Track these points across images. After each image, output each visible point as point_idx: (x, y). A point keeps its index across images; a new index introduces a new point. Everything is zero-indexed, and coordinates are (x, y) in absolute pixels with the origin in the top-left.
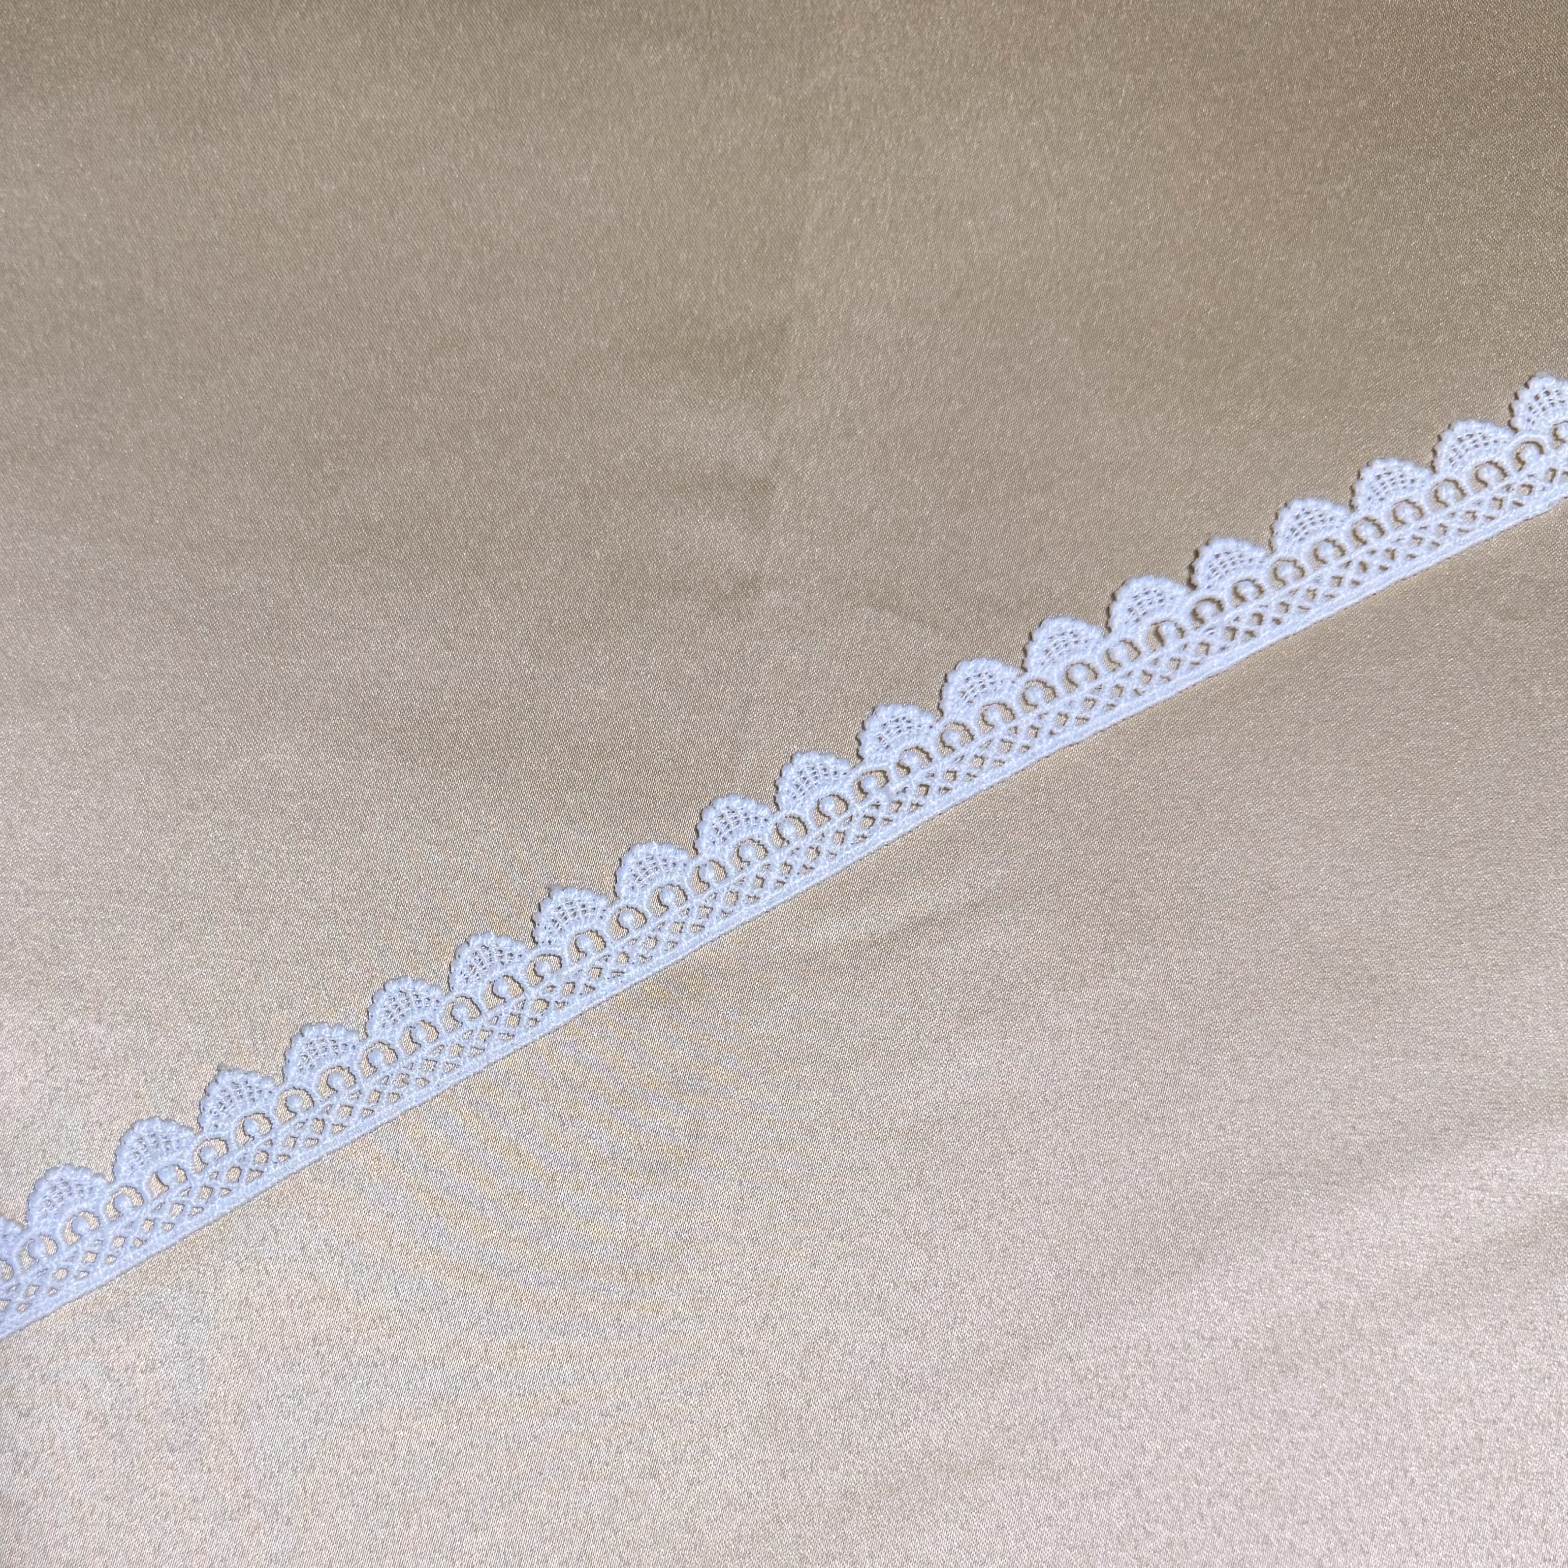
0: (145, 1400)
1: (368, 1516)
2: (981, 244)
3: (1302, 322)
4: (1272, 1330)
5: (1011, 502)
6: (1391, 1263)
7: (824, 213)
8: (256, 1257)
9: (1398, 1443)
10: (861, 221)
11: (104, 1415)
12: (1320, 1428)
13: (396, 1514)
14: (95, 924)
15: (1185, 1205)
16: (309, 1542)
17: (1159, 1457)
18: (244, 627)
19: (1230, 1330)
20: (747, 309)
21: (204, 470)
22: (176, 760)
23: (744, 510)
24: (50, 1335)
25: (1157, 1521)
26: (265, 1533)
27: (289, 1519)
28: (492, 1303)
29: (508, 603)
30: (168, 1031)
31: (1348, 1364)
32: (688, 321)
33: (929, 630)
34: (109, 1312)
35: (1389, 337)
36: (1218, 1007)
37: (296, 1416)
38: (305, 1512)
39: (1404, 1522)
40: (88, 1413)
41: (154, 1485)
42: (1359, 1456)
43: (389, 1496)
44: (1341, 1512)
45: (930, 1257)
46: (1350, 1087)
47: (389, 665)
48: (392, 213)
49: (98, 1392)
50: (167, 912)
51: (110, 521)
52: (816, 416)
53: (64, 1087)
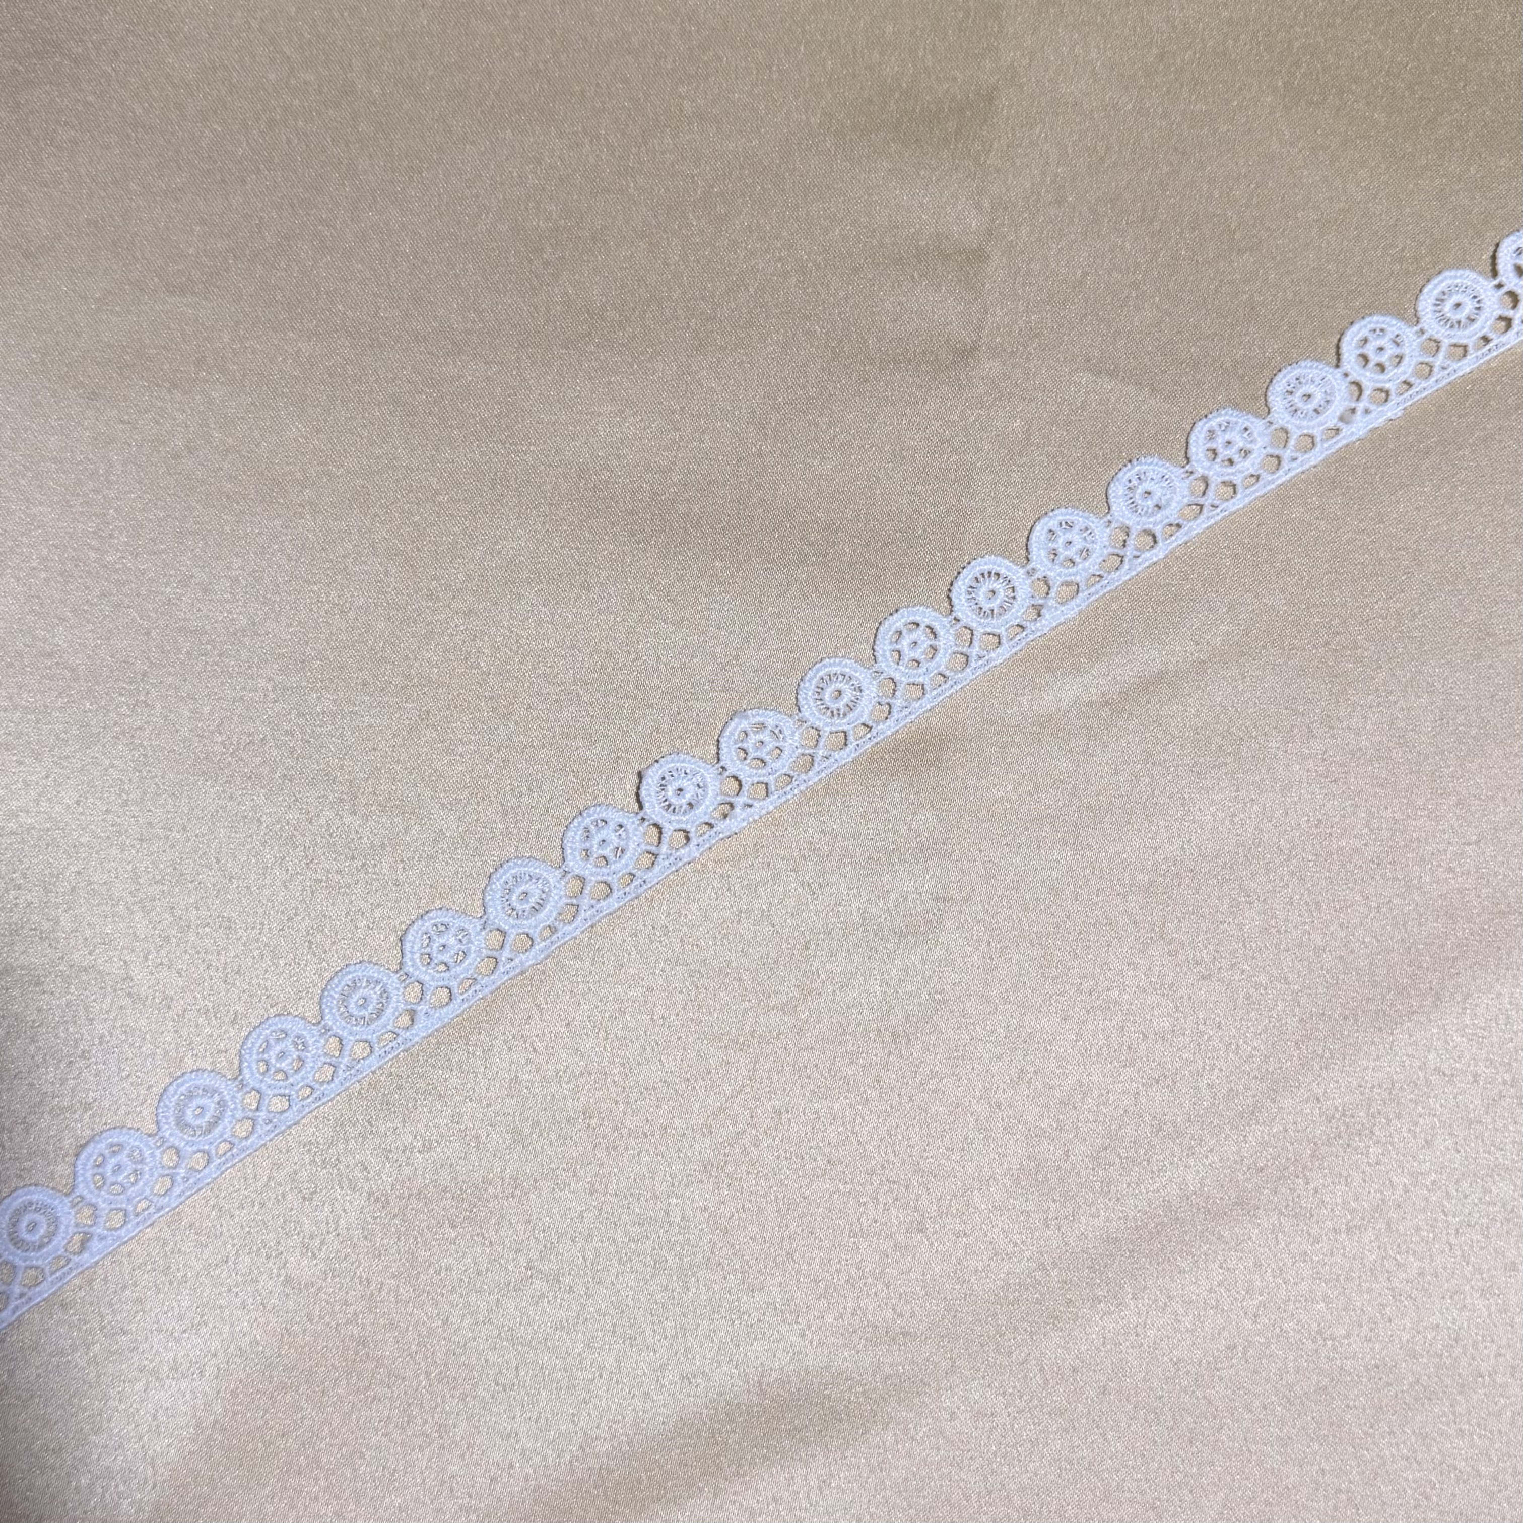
1: (648, 1280)
8: (523, 1036)
11: (386, 1195)
14: (343, 717)
16: (592, 1309)
20: (955, 79)
23: (960, 281)
24: (329, 1120)
28: (754, 1069)
32: (897, 95)
33: (1146, 392)
34: (384, 1095)
40: (370, 1194)
45: (1176, 1007)
47: (618, 449)
49: (379, 1174)
51: (335, 315)
52: (1027, 185)
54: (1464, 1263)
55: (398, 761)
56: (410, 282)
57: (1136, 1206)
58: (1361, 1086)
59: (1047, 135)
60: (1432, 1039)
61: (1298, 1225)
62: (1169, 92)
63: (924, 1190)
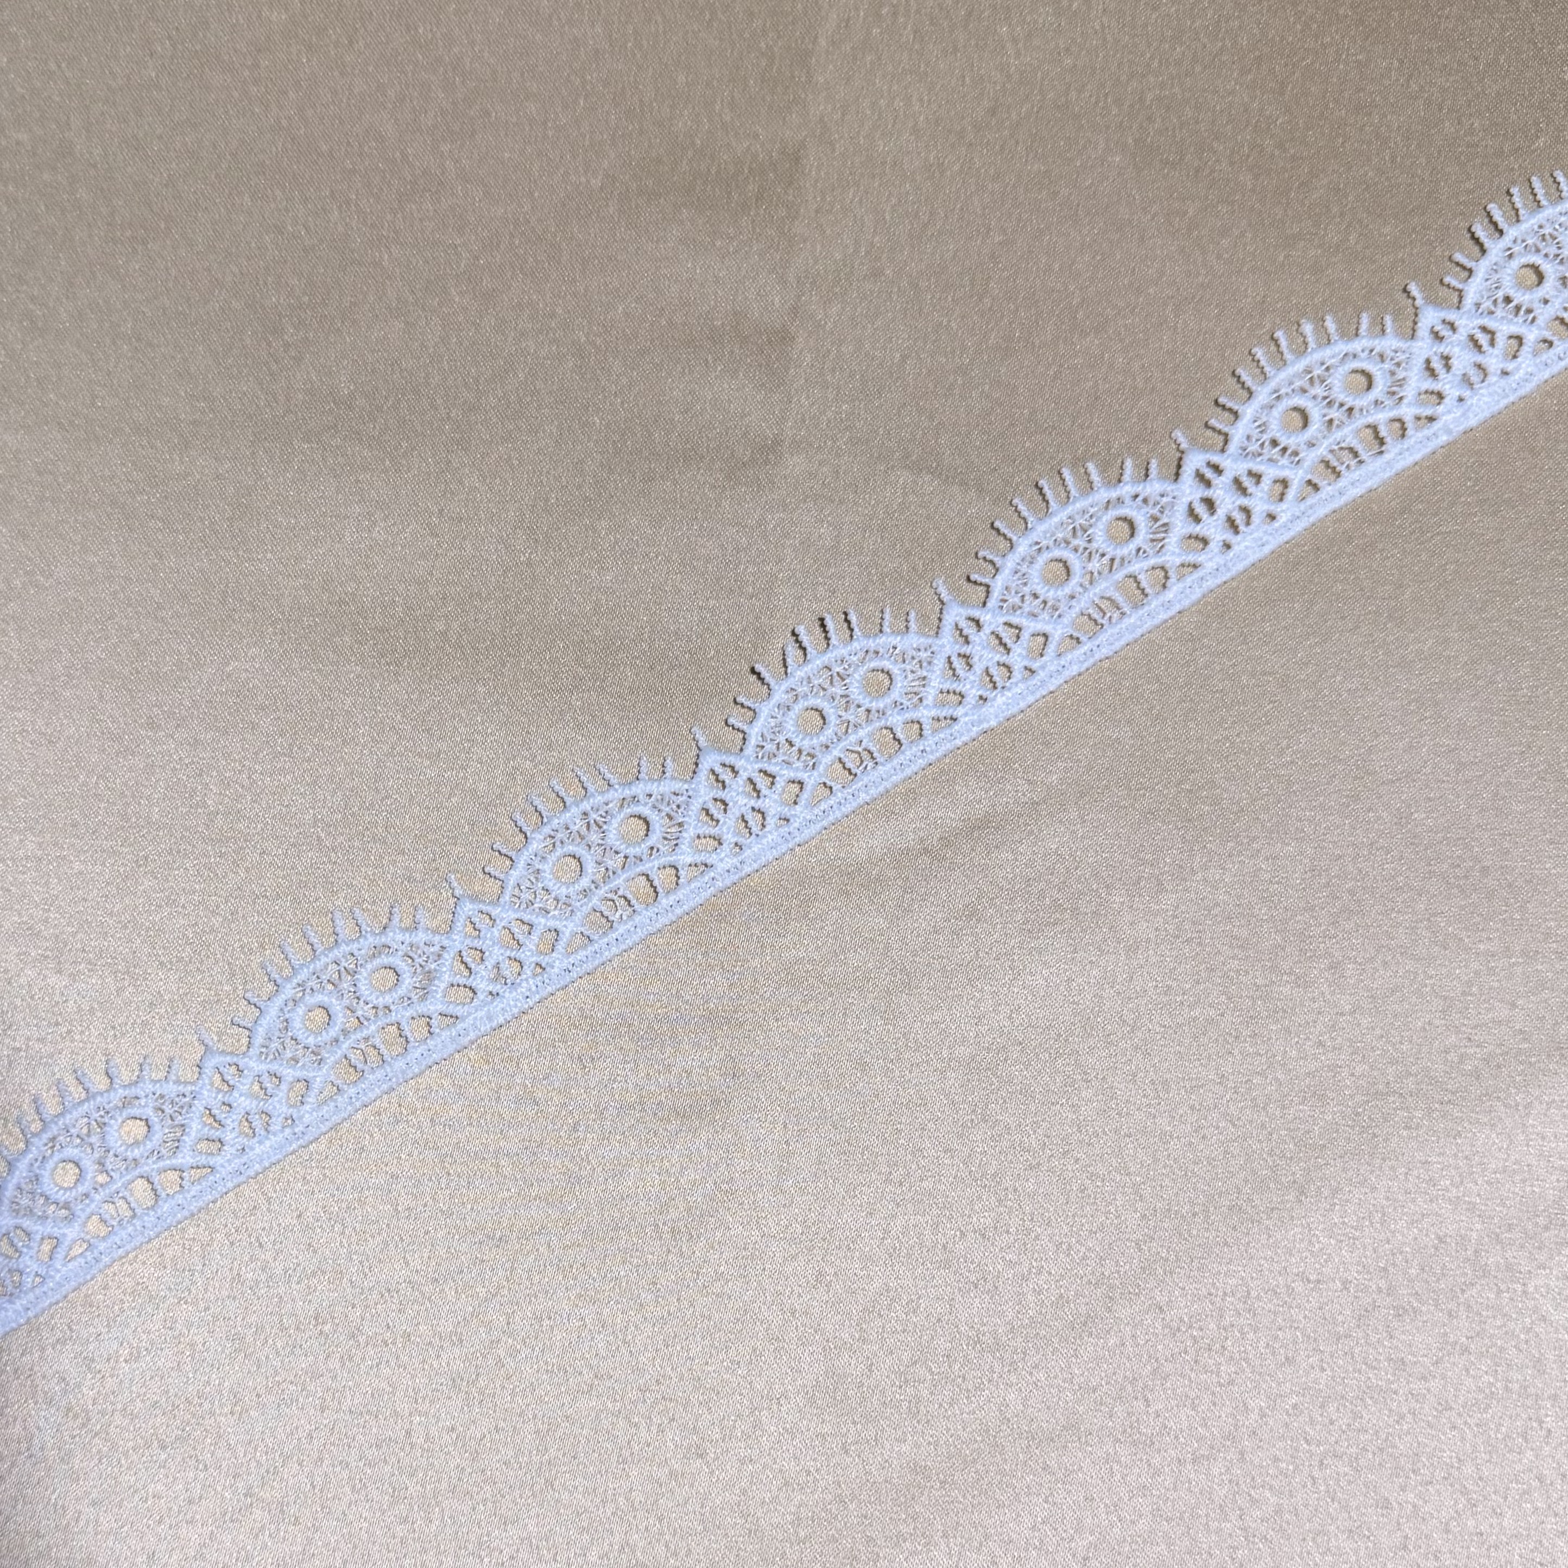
0: (131, 1392)
2: (1018, 54)
3: (1383, 129)
4: (1385, 1269)
5: (1061, 346)
6: (1517, 1190)
7: (839, 26)
8: (247, 1229)
9: (1532, 1390)
10: (881, 33)
11: (87, 1412)
12: (1444, 1377)
13: (416, 1508)
15: (1283, 1133)
16: (320, 1543)
17: (1263, 1415)
18: (202, 520)
19: (1338, 1272)
20: (756, 136)
21: (150, 345)
22: (132, 674)
23: (760, 365)
25: (1263, 1486)
26: (270, 1535)
27: (296, 1519)
28: (513, 1269)
29: (498, 481)
30: (137, 979)
31: (1472, 1303)
32: (690, 153)
33: (973, 493)
35: (1484, 143)
36: (1312, 909)
37: (300, 1405)
38: (314, 1509)
39: (1540, 1479)
40: (69, 1410)
41: (144, 1487)
42: (1488, 1406)
43: (407, 1489)
44: (1469, 1469)
45: (1000, 1201)
46: (1464, 993)
48: (351, 43)
49: (78, 1385)
50: (130, 845)
51: (46, 405)
52: (838, 256)
53: (23, 1046)
54: (1329, 1500)
55: (111, 914)
56: (131, 367)
57: (948, 1430)
58: (1210, 1294)
59: (861, 200)
60: (1295, 1241)
61: (1135, 1454)
62: (1002, 148)
63: (705, 1411)
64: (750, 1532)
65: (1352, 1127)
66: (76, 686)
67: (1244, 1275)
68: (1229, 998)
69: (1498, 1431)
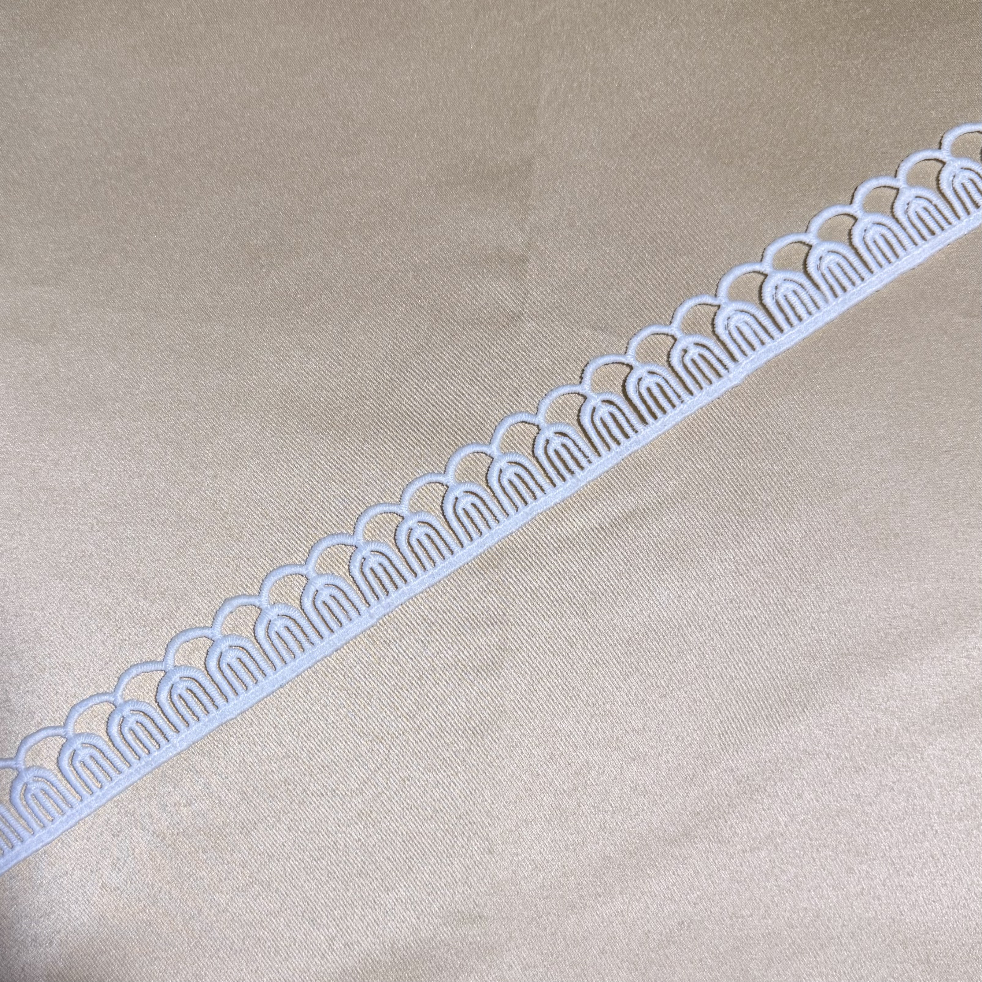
64: (518, 893)
65: (831, 672)
66: (153, 447)
67: (775, 751)
68: (763, 605)
69: (909, 831)
